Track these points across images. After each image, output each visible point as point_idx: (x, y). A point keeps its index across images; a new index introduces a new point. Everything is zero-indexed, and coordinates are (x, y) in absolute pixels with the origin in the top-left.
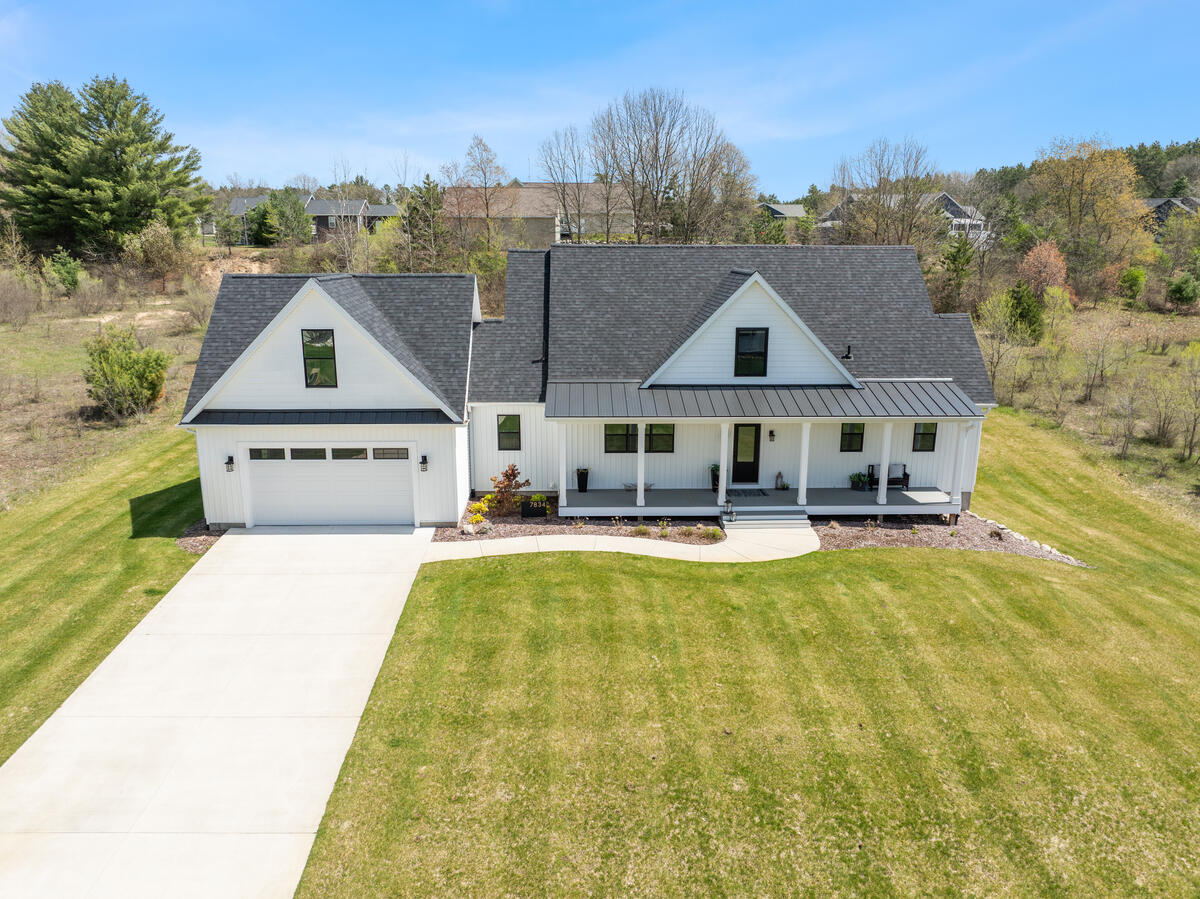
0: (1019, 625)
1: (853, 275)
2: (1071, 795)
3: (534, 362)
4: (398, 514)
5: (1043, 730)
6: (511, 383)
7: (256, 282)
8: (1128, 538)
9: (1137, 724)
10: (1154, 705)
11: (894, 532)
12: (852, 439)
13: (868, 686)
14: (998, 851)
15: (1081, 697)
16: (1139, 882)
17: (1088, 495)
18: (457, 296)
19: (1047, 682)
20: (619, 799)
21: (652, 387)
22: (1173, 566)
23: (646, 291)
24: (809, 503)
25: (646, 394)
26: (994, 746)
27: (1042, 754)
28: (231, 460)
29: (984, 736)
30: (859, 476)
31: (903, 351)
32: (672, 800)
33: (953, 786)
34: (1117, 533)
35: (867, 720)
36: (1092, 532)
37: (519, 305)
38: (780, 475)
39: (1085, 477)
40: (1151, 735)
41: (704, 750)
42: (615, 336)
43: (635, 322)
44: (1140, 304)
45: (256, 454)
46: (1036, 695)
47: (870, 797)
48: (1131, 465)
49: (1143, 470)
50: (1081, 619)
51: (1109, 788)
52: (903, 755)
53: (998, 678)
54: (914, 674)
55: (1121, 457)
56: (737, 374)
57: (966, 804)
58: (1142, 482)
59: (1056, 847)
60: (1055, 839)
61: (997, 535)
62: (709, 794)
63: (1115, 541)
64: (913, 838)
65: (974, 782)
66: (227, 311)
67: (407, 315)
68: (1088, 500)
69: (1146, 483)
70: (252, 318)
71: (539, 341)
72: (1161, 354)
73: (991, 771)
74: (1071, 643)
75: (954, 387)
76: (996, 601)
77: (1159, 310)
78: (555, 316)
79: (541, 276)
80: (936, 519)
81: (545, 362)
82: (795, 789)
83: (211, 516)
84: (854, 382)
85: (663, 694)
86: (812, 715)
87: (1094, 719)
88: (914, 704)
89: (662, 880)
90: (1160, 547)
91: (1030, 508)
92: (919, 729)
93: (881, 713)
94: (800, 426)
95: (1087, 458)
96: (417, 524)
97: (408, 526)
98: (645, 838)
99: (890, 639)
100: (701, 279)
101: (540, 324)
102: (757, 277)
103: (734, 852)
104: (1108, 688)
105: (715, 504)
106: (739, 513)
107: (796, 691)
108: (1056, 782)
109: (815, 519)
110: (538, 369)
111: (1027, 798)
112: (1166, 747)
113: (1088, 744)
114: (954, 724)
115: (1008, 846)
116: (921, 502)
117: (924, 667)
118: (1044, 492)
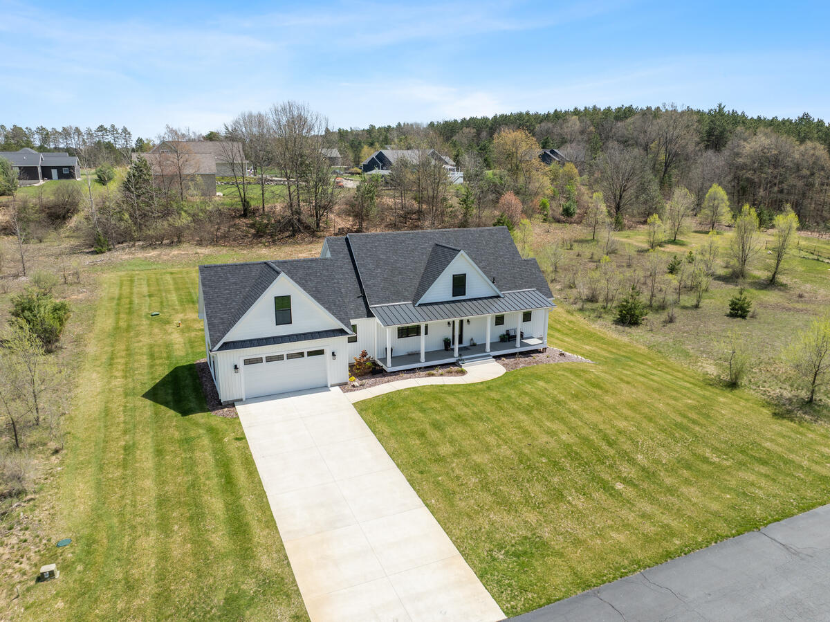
0: (595, 390)
1: (486, 243)
2: (637, 442)
3: (358, 297)
4: (322, 383)
5: (622, 424)
6: (351, 309)
7: (219, 269)
8: (601, 348)
9: (645, 417)
10: (647, 410)
11: (527, 359)
12: (500, 320)
13: (562, 420)
14: (626, 462)
15: (626, 411)
16: (664, 462)
17: (577, 330)
18: (328, 270)
19: (613, 408)
20: (511, 472)
21: (420, 305)
22: (624, 359)
23: (400, 256)
24: (491, 351)
25: (418, 308)
26: (610, 432)
27: (624, 431)
28: (236, 367)
29: (606, 429)
30: (504, 335)
31: (514, 277)
32: (528, 469)
33: (605, 447)
34: (597, 346)
35: (569, 432)
36: (588, 347)
37: (341, 268)
38: (472, 339)
39: (572, 322)
40: (650, 420)
41: (526, 451)
42: (393, 281)
43: (400, 273)
44: (550, 218)
45: (247, 362)
46: (613, 413)
47: (584, 455)
48: (587, 313)
49: (593, 315)
50: (611, 383)
51: (646, 438)
52: (585, 440)
53: (599, 410)
54: (574, 413)
55: (581, 310)
56: (453, 296)
57: (612, 452)
58: (594, 321)
59: (640, 457)
60: (639, 456)
61: (562, 354)
62: (537, 464)
63: (598, 350)
64: (603, 465)
65: (610, 445)
66: (211, 287)
67: (306, 281)
68: (577, 332)
69: (596, 321)
70: (227, 289)
71: (357, 286)
72: (570, 249)
73: (613, 440)
74: (613, 394)
75: (537, 292)
76: (581, 382)
77: (559, 221)
78: (362, 273)
79: (346, 251)
80: (537, 351)
81: (364, 298)
82: (561, 458)
83: (224, 397)
84: (501, 294)
85: (498, 436)
86: (552, 433)
87: (633, 418)
88: (580, 423)
89: (541, 492)
90: (614, 351)
91: (557, 338)
92: (585, 431)
93: (572, 429)
94: (486, 318)
95: (568, 312)
96: (329, 385)
97: (324, 388)
98: (528, 481)
99: (559, 402)
100: (422, 248)
101: (355, 277)
102: (462, 252)
103: (556, 479)
104: (632, 407)
105: (453, 357)
106: (467, 359)
107: (541, 427)
108: (632, 440)
109: (497, 358)
110: (361, 301)
111: (627, 446)
112: (655, 423)
113: (635, 426)
114: (594, 427)
115: (627, 460)
116: (532, 344)
117: (575, 410)
118: (559, 331)
